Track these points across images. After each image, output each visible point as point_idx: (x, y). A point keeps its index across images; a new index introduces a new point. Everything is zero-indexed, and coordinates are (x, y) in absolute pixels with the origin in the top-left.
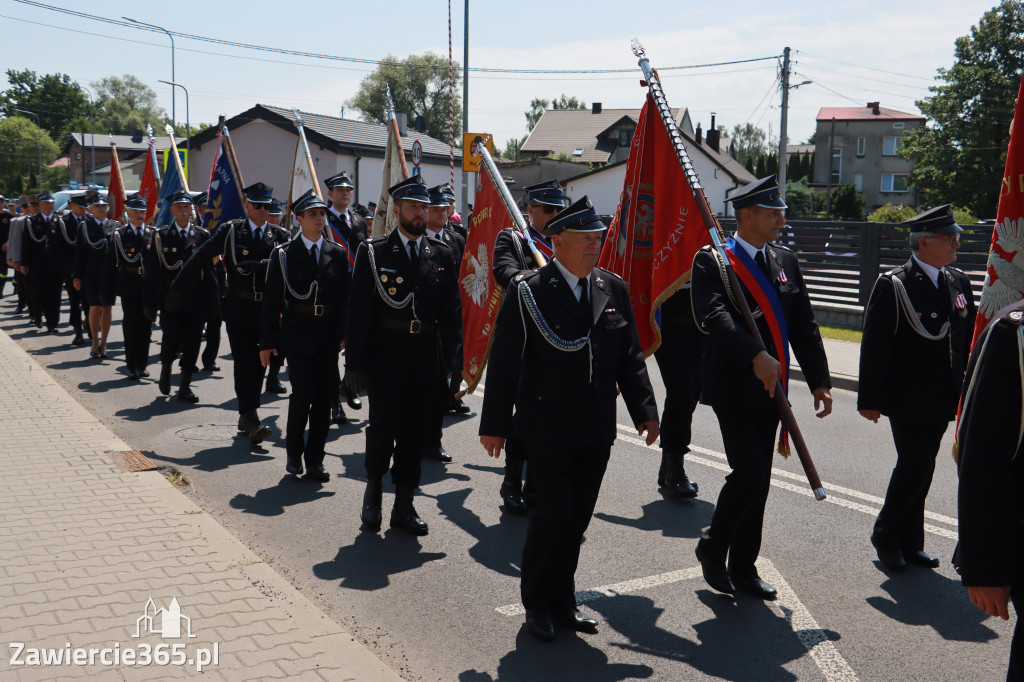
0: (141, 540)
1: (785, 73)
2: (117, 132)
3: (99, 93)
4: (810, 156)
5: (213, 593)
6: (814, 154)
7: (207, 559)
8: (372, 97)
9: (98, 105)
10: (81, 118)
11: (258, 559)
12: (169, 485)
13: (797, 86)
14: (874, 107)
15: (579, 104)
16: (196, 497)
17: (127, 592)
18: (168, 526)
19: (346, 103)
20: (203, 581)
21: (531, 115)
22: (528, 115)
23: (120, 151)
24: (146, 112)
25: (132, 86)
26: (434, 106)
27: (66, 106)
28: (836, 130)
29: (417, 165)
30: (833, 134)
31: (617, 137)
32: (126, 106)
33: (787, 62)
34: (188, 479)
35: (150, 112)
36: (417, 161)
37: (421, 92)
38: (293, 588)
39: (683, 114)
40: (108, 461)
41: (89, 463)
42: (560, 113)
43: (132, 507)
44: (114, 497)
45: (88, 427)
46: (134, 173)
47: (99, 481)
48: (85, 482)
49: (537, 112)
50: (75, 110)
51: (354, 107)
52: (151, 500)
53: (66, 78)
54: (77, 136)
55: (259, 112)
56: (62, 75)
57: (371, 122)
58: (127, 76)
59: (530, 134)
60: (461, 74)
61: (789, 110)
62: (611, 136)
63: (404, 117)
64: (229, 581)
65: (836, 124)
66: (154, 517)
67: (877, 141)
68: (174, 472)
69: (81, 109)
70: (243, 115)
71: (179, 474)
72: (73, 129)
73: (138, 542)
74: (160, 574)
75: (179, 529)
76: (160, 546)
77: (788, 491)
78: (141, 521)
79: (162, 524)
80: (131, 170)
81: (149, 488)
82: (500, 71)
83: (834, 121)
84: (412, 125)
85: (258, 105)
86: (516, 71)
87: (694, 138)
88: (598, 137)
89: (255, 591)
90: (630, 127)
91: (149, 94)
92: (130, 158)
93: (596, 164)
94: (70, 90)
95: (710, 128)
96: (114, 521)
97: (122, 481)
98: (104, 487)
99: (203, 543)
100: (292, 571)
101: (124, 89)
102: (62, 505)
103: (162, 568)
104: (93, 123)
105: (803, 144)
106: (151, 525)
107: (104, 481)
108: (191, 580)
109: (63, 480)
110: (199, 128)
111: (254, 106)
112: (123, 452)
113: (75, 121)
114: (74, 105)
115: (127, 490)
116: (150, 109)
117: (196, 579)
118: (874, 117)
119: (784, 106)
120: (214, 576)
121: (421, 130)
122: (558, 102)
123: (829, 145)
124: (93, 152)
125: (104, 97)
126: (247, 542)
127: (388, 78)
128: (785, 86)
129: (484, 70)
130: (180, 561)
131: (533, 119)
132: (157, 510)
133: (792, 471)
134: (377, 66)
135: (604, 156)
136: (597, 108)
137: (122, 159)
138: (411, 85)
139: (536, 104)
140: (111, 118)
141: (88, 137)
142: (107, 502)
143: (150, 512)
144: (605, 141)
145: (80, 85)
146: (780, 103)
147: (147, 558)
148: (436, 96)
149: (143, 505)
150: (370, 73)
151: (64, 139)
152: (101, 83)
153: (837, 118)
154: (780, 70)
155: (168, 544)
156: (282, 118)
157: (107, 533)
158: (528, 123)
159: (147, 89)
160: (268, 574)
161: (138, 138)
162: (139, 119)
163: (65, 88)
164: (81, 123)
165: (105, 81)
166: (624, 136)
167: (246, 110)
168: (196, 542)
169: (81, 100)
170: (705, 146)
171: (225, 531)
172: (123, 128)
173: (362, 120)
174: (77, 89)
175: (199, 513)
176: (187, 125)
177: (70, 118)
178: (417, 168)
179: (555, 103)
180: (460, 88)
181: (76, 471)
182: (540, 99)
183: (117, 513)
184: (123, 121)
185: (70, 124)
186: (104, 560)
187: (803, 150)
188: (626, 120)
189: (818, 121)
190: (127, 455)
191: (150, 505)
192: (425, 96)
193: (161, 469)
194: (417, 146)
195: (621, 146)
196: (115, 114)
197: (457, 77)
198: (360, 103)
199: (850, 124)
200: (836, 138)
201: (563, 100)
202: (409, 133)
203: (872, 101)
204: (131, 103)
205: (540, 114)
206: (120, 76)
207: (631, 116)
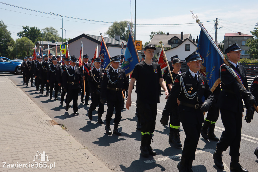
0: (55, 142)
1: (216, 25)
2: (49, 41)
3: (44, 31)
4: (223, 46)
5: (73, 156)
6: (224, 45)
7: (71, 148)
8: (111, 31)
9: (44, 34)
10: (40, 37)
11: (84, 148)
12: (62, 129)
13: (219, 28)
14: (239, 33)
15: (163, 33)
16: (68, 132)
17: (52, 156)
18: (62, 139)
19: (105, 33)
20: (71, 153)
21: (151, 36)
22: (150, 36)
23: (50, 45)
24: (55, 36)
25: (52, 29)
26: (127, 33)
27: (36, 35)
28: (229, 39)
29: (123, 48)
30: (229, 40)
31: (173, 41)
32: (51, 34)
33: (217, 22)
34: (66, 127)
35: (56, 36)
36: (123, 47)
37: (123, 30)
38: (93, 155)
39: (190, 35)
40: (47, 123)
41: (42, 123)
42: (158, 35)
43: (53, 134)
44: (48, 132)
45: (42, 114)
46: (53, 51)
47: (45, 128)
48: (41, 128)
49: (153, 35)
50: (39, 35)
51: (107, 34)
52: (57, 132)
53: (36, 28)
54: (39, 42)
55: (83, 35)
56: (35, 27)
57: (111, 38)
58: (51, 27)
59: (151, 41)
60: (134, 26)
61: (217, 34)
62: (171, 41)
63: (119, 36)
64: (77, 153)
65: (230, 38)
66: (58, 137)
67: (240, 42)
68: (63, 126)
69: (40, 35)
70: (79, 36)
71: (64, 126)
72: (38, 40)
73: (54, 143)
74: (60, 151)
75: (64, 140)
76: (60, 144)
77: (219, 132)
78: (55, 138)
79: (60, 139)
80: (52, 50)
81: (57, 129)
82: (144, 25)
83: (229, 37)
84: (121, 38)
85: (83, 34)
86: (147, 25)
87: (193, 41)
88: (168, 41)
89: (83, 156)
90: (176, 39)
91: (56, 31)
92: (51, 47)
93: (167, 48)
94: (37, 30)
95: (197, 39)
96: (48, 138)
97: (50, 128)
98: (46, 129)
99: (70, 144)
100: (92, 151)
101: (50, 30)
102: (36, 133)
103: (60, 150)
104: (43, 39)
105: (221, 43)
106: (57, 139)
107: (46, 128)
108: (68, 153)
109: (36, 127)
110: (68, 40)
111: (82, 34)
112: (50, 120)
113: (38, 38)
114: (38, 34)
115: (52, 130)
116: (56, 35)
117: (69, 153)
118: (239, 36)
119: (216, 33)
120: (73, 152)
121: (124, 40)
122: (158, 32)
123: (228, 43)
124: (43, 45)
125: (45, 32)
126: (81, 143)
127: (115, 27)
128: (216, 28)
129: (140, 25)
130: (65, 148)
131: (151, 37)
132: (59, 135)
133: (219, 127)
134: (113, 24)
135: (170, 46)
136: (168, 34)
137: (50, 47)
138: (121, 28)
139: (152, 33)
140: (47, 37)
141: (41, 42)
142: (47, 133)
143: (57, 136)
144: (170, 42)
145: (40, 29)
146: (215, 32)
147: (57, 147)
148: (127, 31)
149: (56, 134)
150: (111, 26)
151: (36, 42)
152: (45, 29)
153: (230, 36)
154: (215, 24)
155: (62, 144)
156: (89, 37)
157: (47, 141)
158: (150, 38)
159: (56, 30)
160: (87, 152)
161: (53, 42)
162: (54, 37)
163: (36, 30)
164: (40, 39)
165: (45, 28)
166: (175, 41)
167: (80, 35)
168: (69, 143)
169: (40, 33)
170: (195, 43)
171: (76, 140)
172: (50, 40)
173: (109, 37)
174: (39, 30)
175: (69, 136)
176: (66, 39)
177: (37, 37)
178: (123, 49)
179: (157, 33)
180: (134, 29)
181: (39, 125)
182: (153, 32)
183: (49, 136)
184: (50, 38)
185: (37, 39)
186: (46, 148)
187: (221, 44)
188: (175, 37)
189: (225, 37)
190: (51, 121)
191: (57, 134)
192: (124, 31)
193: (60, 125)
194: (123, 44)
195: (174, 43)
196: (48, 36)
197: (133, 26)
198: (108, 33)
199: (233, 37)
200: (229, 41)
201: (159, 32)
202: (121, 40)
203: (239, 32)
204: (52, 33)
205: (153, 36)
206: (49, 27)
207: (177, 36)
